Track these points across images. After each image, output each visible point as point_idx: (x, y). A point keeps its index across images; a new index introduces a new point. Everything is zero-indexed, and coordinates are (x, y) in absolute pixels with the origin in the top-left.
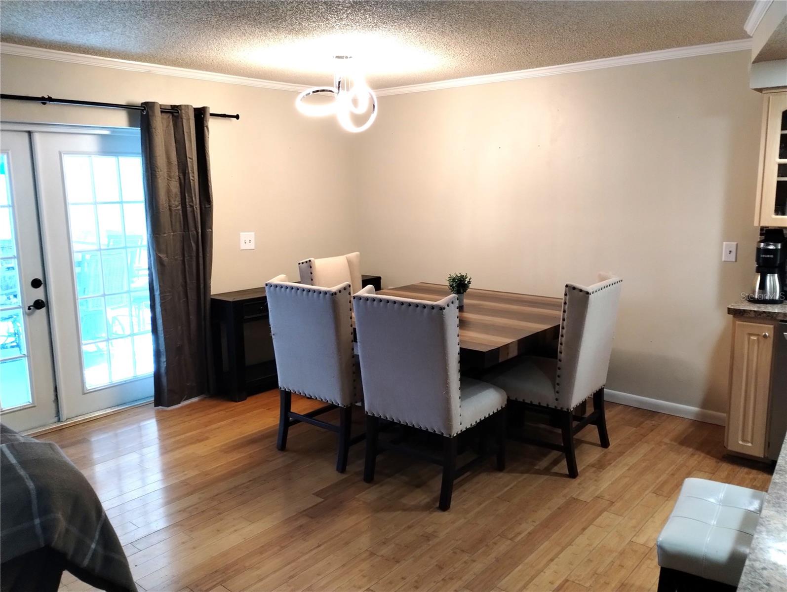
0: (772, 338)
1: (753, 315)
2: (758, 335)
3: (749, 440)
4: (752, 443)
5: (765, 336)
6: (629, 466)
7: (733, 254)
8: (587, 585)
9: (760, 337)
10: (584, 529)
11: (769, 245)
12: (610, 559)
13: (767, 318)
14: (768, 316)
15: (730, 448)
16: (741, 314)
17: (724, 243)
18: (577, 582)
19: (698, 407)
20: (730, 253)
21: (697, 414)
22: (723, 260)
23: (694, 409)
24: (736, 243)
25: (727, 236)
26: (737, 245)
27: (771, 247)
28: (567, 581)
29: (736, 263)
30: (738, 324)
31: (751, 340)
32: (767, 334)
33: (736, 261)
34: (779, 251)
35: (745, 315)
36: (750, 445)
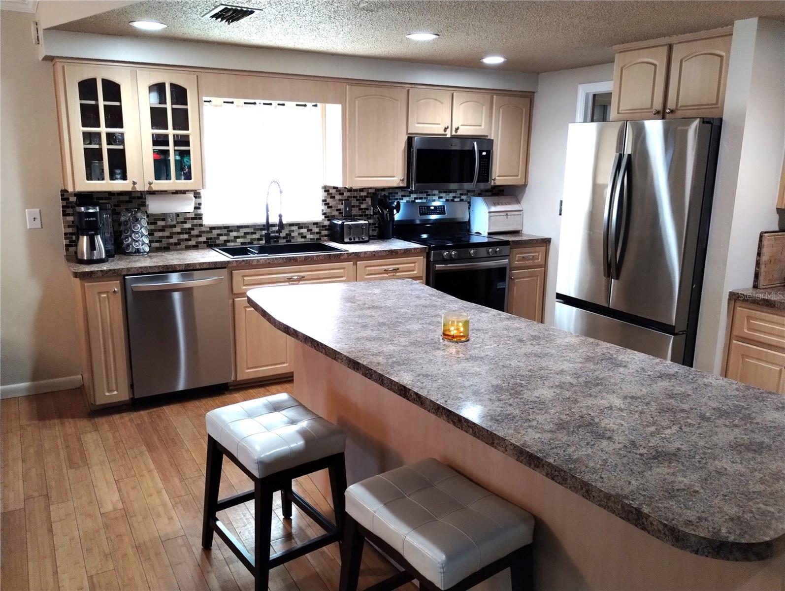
0: (120, 291)
1: (100, 274)
2: (107, 292)
3: (114, 388)
4: (117, 391)
5: (115, 292)
6: (20, 459)
7: (38, 221)
8: (111, 567)
9: (109, 294)
10: (51, 530)
11: (89, 209)
12: (104, 538)
13: (114, 275)
14: (113, 273)
15: (98, 403)
16: (89, 275)
17: (26, 210)
18: (100, 572)
19: (28, 382)
20: (35, 220)
21: (28, 389)
22: (28, 228)
23: (25, 385)
24: (38, 210)
25: (28, 202)
26: (40, 211)
27: (91, 211)
28: (91, 578)
29: (43, 229)
30: (88, 286)
31: (101, 299)
32: (116, 289)
33: (42, 228)
34: (98, 213)
35: (93, 276)
36: (115, 393)
